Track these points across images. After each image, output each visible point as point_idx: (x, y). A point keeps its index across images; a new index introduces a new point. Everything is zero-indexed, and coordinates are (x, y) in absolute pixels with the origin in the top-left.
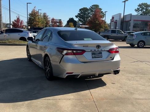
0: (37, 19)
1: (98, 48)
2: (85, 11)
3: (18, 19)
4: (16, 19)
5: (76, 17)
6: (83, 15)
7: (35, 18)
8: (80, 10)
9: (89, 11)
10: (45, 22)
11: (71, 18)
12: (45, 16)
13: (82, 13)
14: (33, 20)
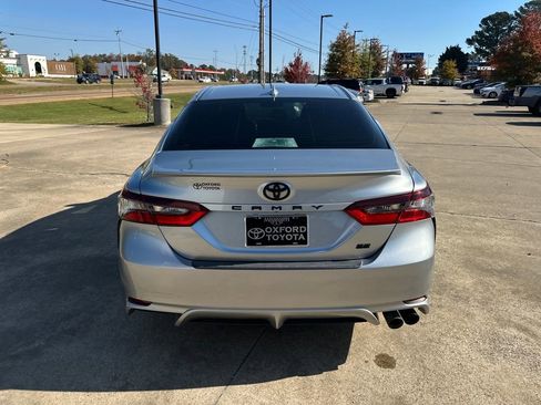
0: (349, 58)
1: (277, 198)
2: (500, 23)
3: (298, 59)
4: (293, 60)
5: (470, 42)
6: (491, 36)
7: (343, 53)
8: (484, 21)
9: (514, 23)
10: (374, 63)
11: (452, 48)
12: (375, 49)
13: (487, 30)
14: (339, 59)
